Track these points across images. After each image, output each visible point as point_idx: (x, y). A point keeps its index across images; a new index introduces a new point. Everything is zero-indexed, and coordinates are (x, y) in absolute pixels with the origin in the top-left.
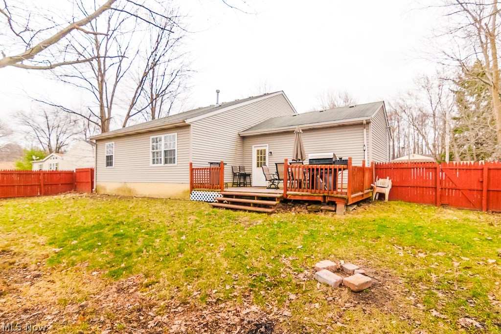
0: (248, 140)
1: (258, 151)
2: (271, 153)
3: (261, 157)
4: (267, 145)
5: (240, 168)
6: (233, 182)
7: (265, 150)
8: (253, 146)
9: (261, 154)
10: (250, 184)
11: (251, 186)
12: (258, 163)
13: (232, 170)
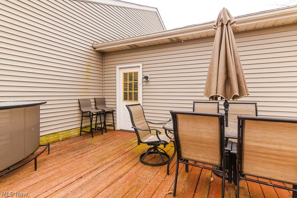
0: (109, 57)
1: (125, 74)
2: (146, 78)
3: (131, 84)
4: (141, 65)
5: (95, 102)
6: (81, 128)
7: (136, 74)
8: (118, 67)
9: (131, 80)
10: (114, 126)
11: (114, 130)
12: (125, 94)
13: (80, 106)
